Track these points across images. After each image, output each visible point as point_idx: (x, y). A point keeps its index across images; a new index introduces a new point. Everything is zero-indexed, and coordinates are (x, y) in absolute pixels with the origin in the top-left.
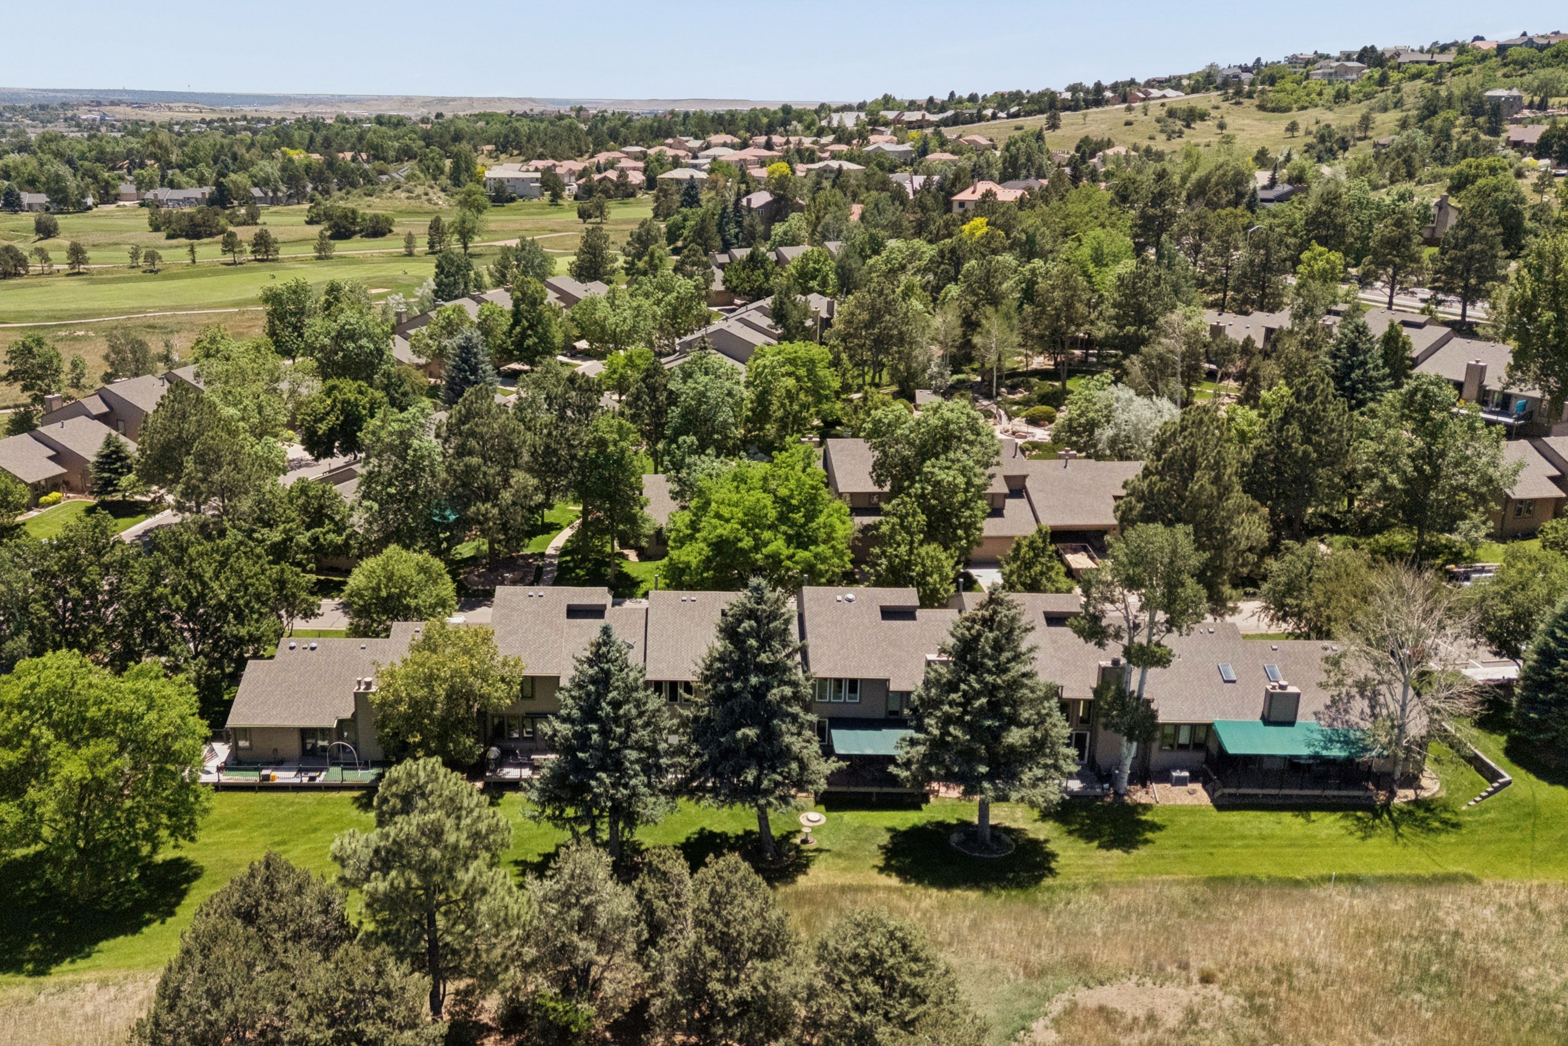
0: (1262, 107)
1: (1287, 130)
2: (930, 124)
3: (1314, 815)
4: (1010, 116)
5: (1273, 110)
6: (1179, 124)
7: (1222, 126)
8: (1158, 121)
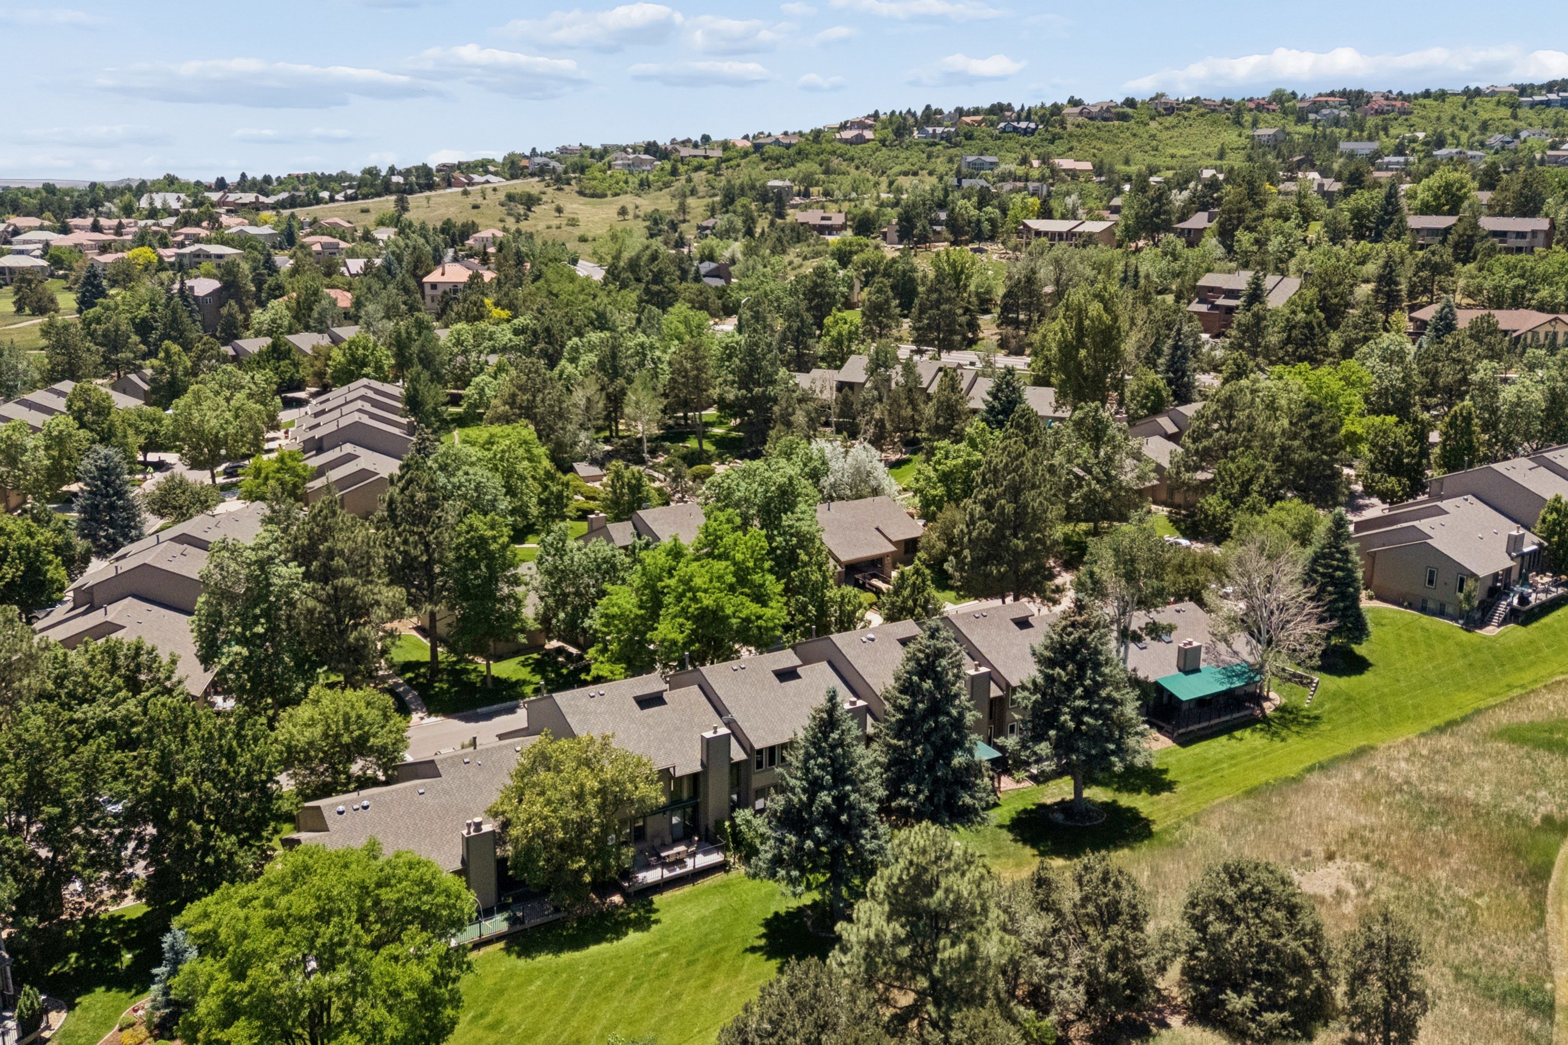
0: (581, 193)
1: (619, 214)
2: (267, 207)
3: (1238, 734)
4: (348, 198)
5: (593, 196)
6: (521, 209)
7: (559, 210)
8: (502, 205)
